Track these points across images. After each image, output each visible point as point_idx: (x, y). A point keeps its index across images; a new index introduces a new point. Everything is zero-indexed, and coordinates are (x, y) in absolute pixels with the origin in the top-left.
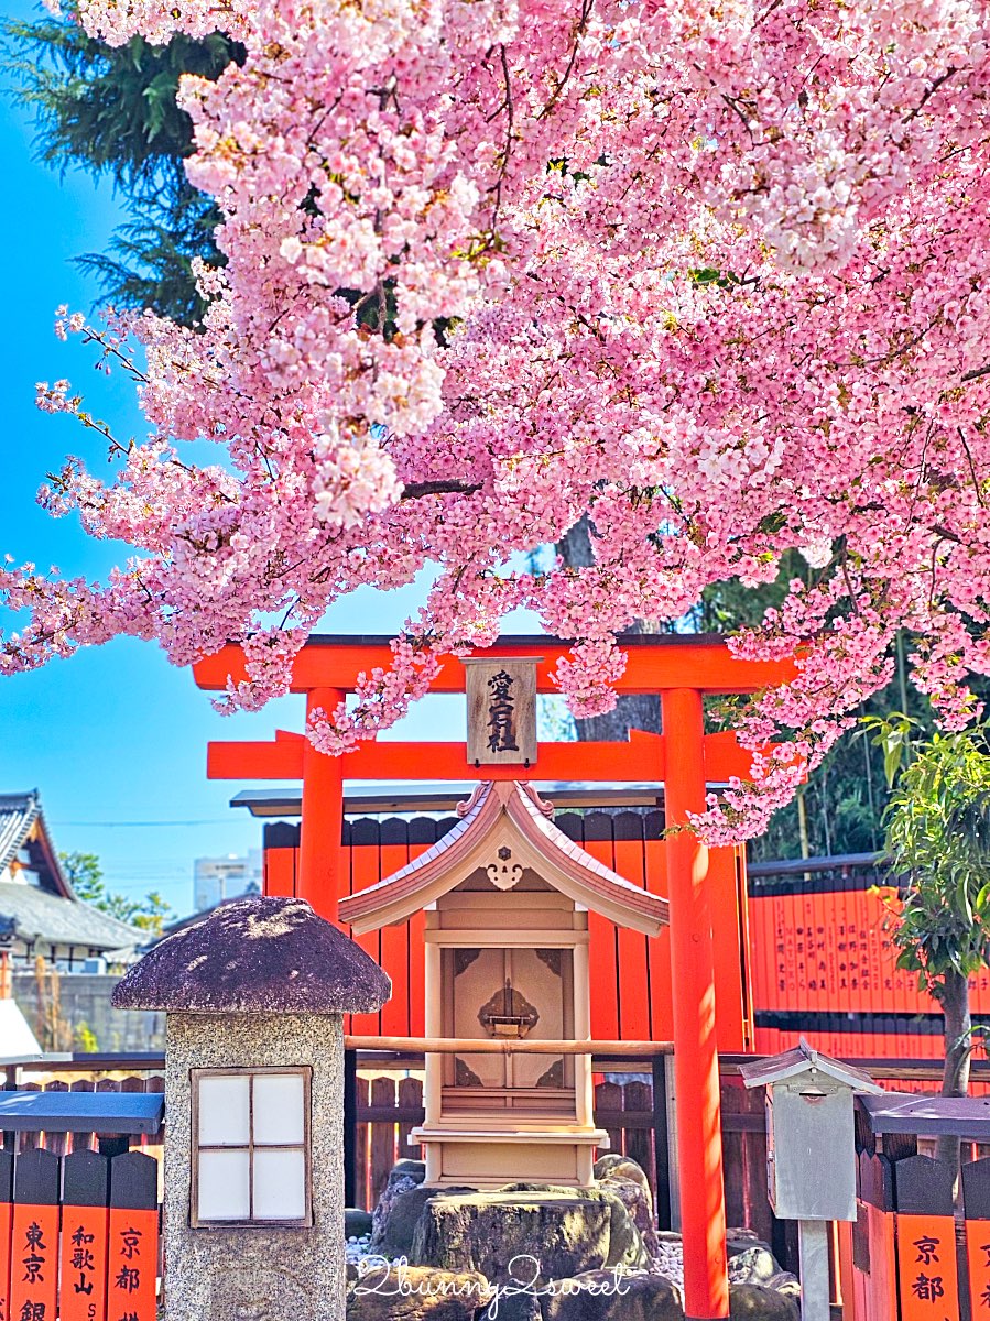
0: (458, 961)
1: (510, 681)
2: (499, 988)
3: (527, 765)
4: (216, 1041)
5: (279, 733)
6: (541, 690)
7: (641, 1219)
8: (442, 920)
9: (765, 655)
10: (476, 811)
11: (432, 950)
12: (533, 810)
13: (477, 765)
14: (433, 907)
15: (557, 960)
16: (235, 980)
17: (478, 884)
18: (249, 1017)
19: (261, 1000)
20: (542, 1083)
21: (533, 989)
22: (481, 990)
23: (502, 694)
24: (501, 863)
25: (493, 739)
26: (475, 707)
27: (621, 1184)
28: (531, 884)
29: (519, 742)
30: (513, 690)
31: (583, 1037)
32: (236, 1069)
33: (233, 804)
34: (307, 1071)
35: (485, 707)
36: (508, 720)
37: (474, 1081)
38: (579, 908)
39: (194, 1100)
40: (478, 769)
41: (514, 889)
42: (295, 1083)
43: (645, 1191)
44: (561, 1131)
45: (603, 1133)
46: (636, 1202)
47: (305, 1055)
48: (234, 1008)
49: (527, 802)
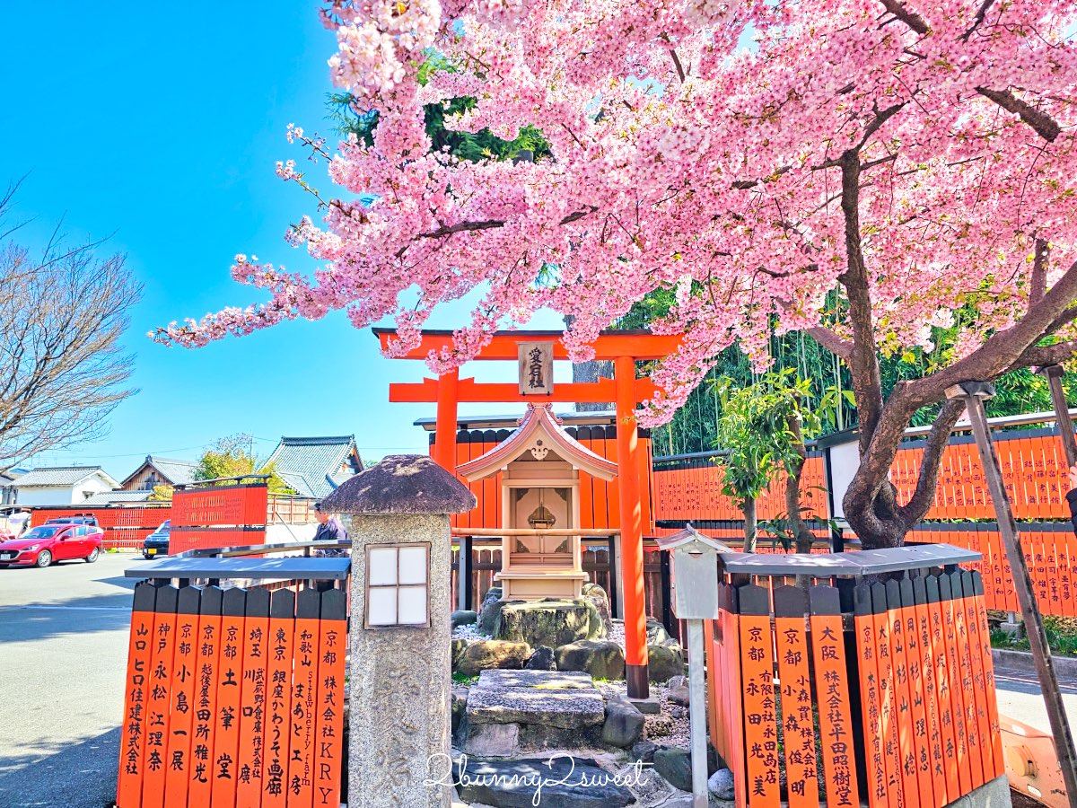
0: (518, 494)
1: (540, 353)
2: (537, 507)
3: (548, 394)
4: (379, 530)
5: (425, 379)
6: (556, 358)
7: (604, 613)
8: (510, 474)
9: (669, 331)
10: (526, 422)
11: (506, 489)
12: (553, 423)
13: (524, 395)
14: (506, 468)
15: (564, 493)
16: (387, 497)
17: (527, 458)
18: (397, 518)
19: (402, 507)
20: (558, 550)
21: (554, 507)
22: (528, 507)
23: (536, 359)
24: (537, 447)
25: (532, 382)
26: (523, 366)
27: (594, 597)
28: (552, 457)
29: (545, 383)
30: (541, 357)
31: (576, 527)
32: (390, 544)
33: (415, 424)
34: (429, 546)
35: (528, 366)
36: (539, 372)
37: (526, 550)
38: (575, 468)
39: (367, 561)
40: (524, 397)
41: (544, 460)
42: (421, 552)
43: (606, 600)
44: (566, 573)
45: (586, 573)
46: (601, 606)
47: (427, 537)
48: (387, 511)
49: (550, 418)
